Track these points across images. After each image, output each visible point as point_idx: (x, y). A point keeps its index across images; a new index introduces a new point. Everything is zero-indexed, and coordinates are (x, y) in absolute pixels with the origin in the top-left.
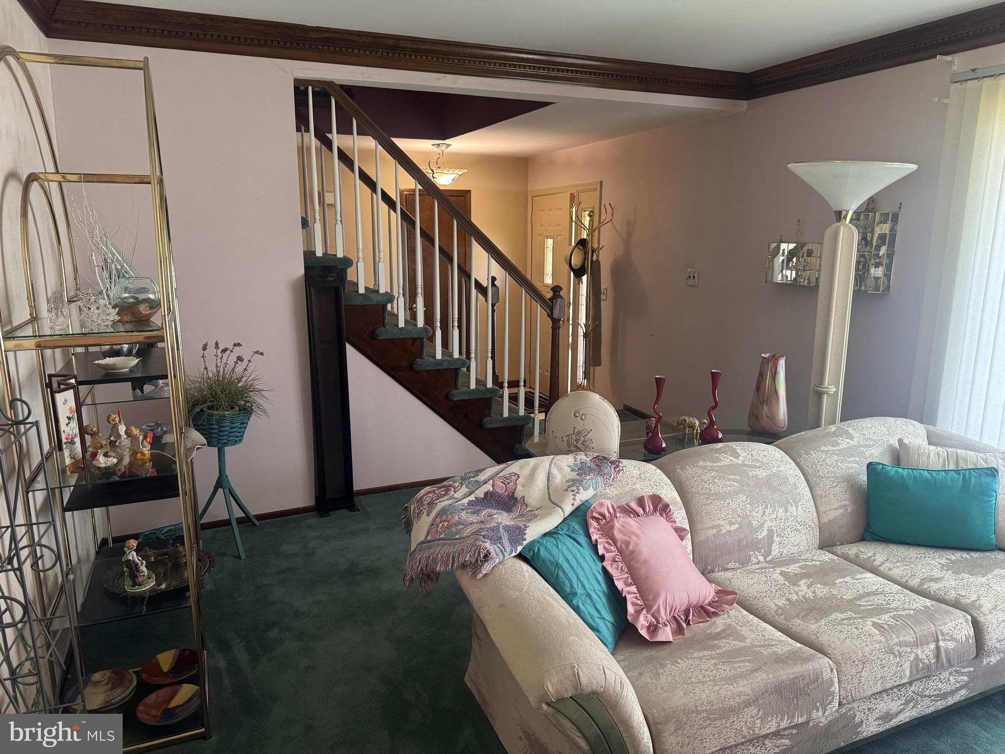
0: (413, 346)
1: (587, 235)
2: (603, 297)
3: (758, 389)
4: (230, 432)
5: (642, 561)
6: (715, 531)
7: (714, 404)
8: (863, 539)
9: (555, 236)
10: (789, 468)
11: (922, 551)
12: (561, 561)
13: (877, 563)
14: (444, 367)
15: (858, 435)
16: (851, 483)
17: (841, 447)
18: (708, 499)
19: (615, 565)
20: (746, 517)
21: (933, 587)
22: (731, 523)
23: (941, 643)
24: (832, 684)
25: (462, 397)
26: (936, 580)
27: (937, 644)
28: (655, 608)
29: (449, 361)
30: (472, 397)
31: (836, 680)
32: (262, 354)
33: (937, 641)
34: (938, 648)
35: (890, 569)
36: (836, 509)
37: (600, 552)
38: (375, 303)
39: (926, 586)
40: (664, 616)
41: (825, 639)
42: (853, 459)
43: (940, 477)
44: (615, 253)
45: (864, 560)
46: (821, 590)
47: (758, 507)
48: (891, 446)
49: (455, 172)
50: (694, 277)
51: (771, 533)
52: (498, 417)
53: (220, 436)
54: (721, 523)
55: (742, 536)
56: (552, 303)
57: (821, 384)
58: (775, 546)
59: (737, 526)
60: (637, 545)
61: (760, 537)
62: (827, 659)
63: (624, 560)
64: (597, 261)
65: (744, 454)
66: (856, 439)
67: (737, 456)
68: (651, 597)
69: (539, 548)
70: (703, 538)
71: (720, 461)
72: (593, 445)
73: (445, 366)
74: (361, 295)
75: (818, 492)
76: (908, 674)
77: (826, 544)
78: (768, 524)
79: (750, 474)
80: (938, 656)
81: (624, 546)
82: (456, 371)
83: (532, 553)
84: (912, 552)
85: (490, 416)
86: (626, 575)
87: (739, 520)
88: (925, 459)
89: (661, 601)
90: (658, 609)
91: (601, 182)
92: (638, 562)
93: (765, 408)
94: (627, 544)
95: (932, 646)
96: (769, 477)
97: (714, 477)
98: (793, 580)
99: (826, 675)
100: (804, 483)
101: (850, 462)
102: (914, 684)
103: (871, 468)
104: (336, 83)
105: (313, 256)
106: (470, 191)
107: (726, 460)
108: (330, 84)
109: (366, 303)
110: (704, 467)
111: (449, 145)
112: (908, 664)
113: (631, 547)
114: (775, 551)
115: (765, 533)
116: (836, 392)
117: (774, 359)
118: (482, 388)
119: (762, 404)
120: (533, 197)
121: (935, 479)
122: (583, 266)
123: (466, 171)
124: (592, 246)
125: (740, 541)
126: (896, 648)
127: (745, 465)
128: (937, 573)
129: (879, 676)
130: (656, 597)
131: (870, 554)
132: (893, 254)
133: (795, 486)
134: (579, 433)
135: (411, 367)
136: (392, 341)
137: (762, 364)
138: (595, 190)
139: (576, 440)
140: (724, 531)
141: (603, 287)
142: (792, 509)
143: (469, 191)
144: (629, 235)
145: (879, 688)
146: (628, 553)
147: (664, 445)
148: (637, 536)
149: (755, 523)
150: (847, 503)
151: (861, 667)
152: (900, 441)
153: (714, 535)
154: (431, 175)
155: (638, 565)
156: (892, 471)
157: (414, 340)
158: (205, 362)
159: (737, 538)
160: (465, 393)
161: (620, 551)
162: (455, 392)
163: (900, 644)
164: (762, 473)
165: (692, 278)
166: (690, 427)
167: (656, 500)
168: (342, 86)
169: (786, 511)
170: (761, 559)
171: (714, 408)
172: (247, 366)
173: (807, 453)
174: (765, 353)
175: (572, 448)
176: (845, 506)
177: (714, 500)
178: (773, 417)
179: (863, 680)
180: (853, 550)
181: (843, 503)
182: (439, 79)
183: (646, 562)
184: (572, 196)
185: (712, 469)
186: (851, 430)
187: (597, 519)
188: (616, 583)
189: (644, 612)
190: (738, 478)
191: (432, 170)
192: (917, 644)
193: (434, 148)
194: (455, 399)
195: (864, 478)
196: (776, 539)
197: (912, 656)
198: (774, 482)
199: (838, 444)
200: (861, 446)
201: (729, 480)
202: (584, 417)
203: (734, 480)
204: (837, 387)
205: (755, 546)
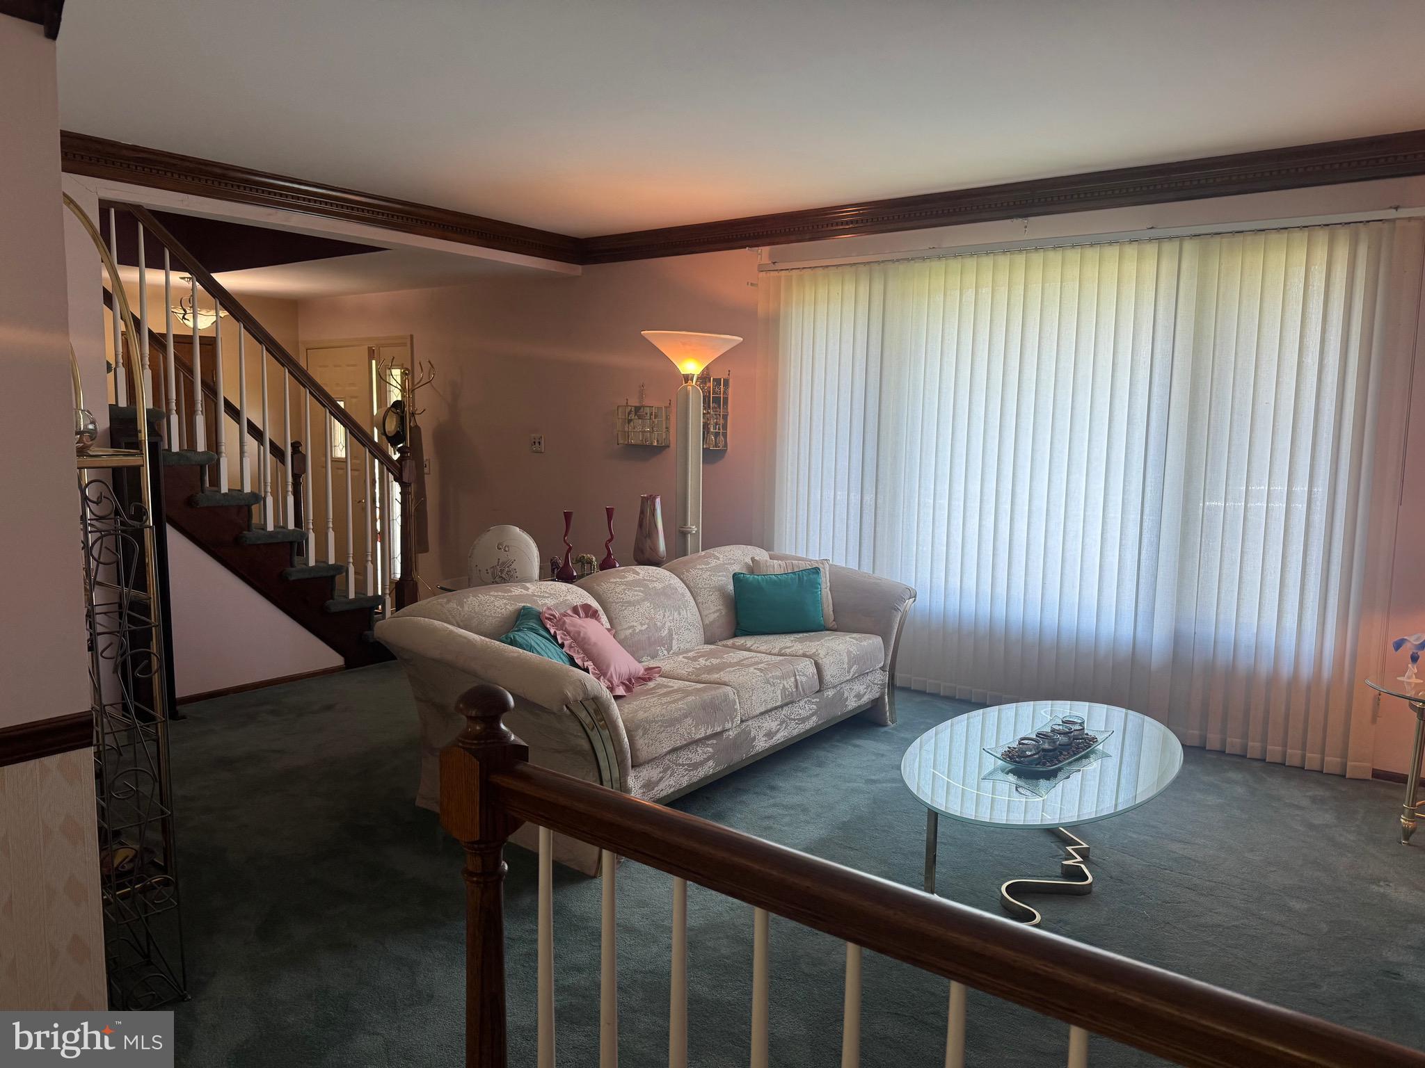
0: (238, 515)
3: (641, 525)
5: (592, 644)
6: (630, 631)
7: (610, 537)
8: (735, 636)
9: (347, 398)
10: (675, 581)
11: (777, 637)
12: (533, 643)
13: (748, 646)
14: (279, 541)
15: (722, 556)
16: (721, 591)
17: (712, 565)
18: (622, 606)
19: (572, 650)
20: (652, 619)
21: (788, 651)
22: (642, 624)
23: (798, 677)
24: (735, 704)
25: (301, 576)
26: (790, 647)
27: (795, 678)
28: (609, 674)
29: (283, 533)
30: (311, 576)
31: (737, 700)
33: (795, 676)
34: (796, 680)
35: (758, 647)
36: (714, 612)
37: (560, 642)
38: (193, 463)
39: (783, 651)
40: (616, 681)
41: (726, 679)
42: (720, 574)
43: (783, 578)
44: (438, 419)
45: (739, 646)
46: (715, 661)
47: (659, 611)
48: (746, 563)
50: (539, 443)
51: (670, 630)
52: (344, 599)
54: (635, 624)
55: (650, 634)
56: (401, 465)
57: (685, 525)
58: (674, 642)
59: (646, 626)
60: (585, 633)
61: (663, 635)
62: (729, 688)
63: (579, 645)
64: (417, 427)
65: (643, 572)
66: (721, 559)
67: (638, 574)
68: (604, 667)
69: (514, 636)
70: (623, 637)
71: (626, 577)
72: (517, 574)
73: (279, 539)
74: (176, 453)
75: (700, 600)
76: (780, 699)
77: (708, 641)
78: (668, 624)
79: (650, 586)
80: (797, 687)
81: (576, 635)
82: (292, 544)
83: (509, 640)
84: (771, 637)
85: (332, 598)
86: (582, 655)
87: (647, 621)
88: (771, 569)
89: (612, 669)
90: (612, 676)
91: (411, 336)
92: (589, 645)
93: (648, 541)
94: (579, 633)
95: (793, 679)
96: (664, 588)
97: (625, 590)
98: (695, 659)
99: (731, 696)
100: (689, 594)
101: (720, 576)
102: (785, 708)
103: (736, 577)
104: (146, 208)
107: (631, 577)
108: (138, 208)
110: (616, 583)
112: (779, 691)
113: (582, 635)
114: (675, 648)
115: (666, 632)
116: (697, 532)
117: (652, 498)
118: (323, 563)
119: (645, 538)
120: (307, 349)
121: (780, 580)
122: (399, 433)
124: (410, 409)
125: (649, 638)
126: (771, 680)
127: (645, 580)
128: (789, 644)
129: (763, 700)
130: (608, 667)
131: (742, 642)
132: (727, 415)
133: (683, 595)
134: (504, 563)
135: (236, 542)
136: (214, 510)
137: (643, 503)
138: (404, 344)
139: (502, 571)
140: (638, 631)
141: (425, 458)
142: (683, 613)
144: (456, 398)
145: (763, 709)
146: (580, 639)
147: (575, 574)
148: (584, 627)
149: (659, 624)
150: (721, 607)
151: (751, 693)
152: (753, 559)
153: (631, 634)
154: (181, 316)
155: (589, 647)
156: (750, 577)
157: (240, 507)
159: (647, 636)
160: (303, 571)
161: (575, 639)
162: (291, 570)
163: (773, 677)
164: (658, 586)
165: (537, 444)
166: (587, 563)
167: (586, 607)
168: (150, 211)
169: (680, 614)
170: (665, 652)
171: (610, 541)
173: (688, 571)
174: (644, 494)
175: (497, 579)
176: (720, 610)
177: (627, 606)
178: (655, 548)
179: (754, 703)
180: (730, 642)
181: (719, 607)
182: (270, 215)
183: (595, 644)
184: (371, 351)
185: (622, 583)
186: (716, 553)
187: (549, 619)
188: (576, 661)
189: (602, 677)
190: (642, 589)
191: (185, 310)
192: (783, 677)
195: (731, 587)
196: (675, 637)
197: (782, 685)
198: (667, 592)
199: (709, 563)
200: (726, 564)
201: (636, 591)
202: (507, 549)
203: (639, 591)
204: (698, 527)
205: (661, 642)
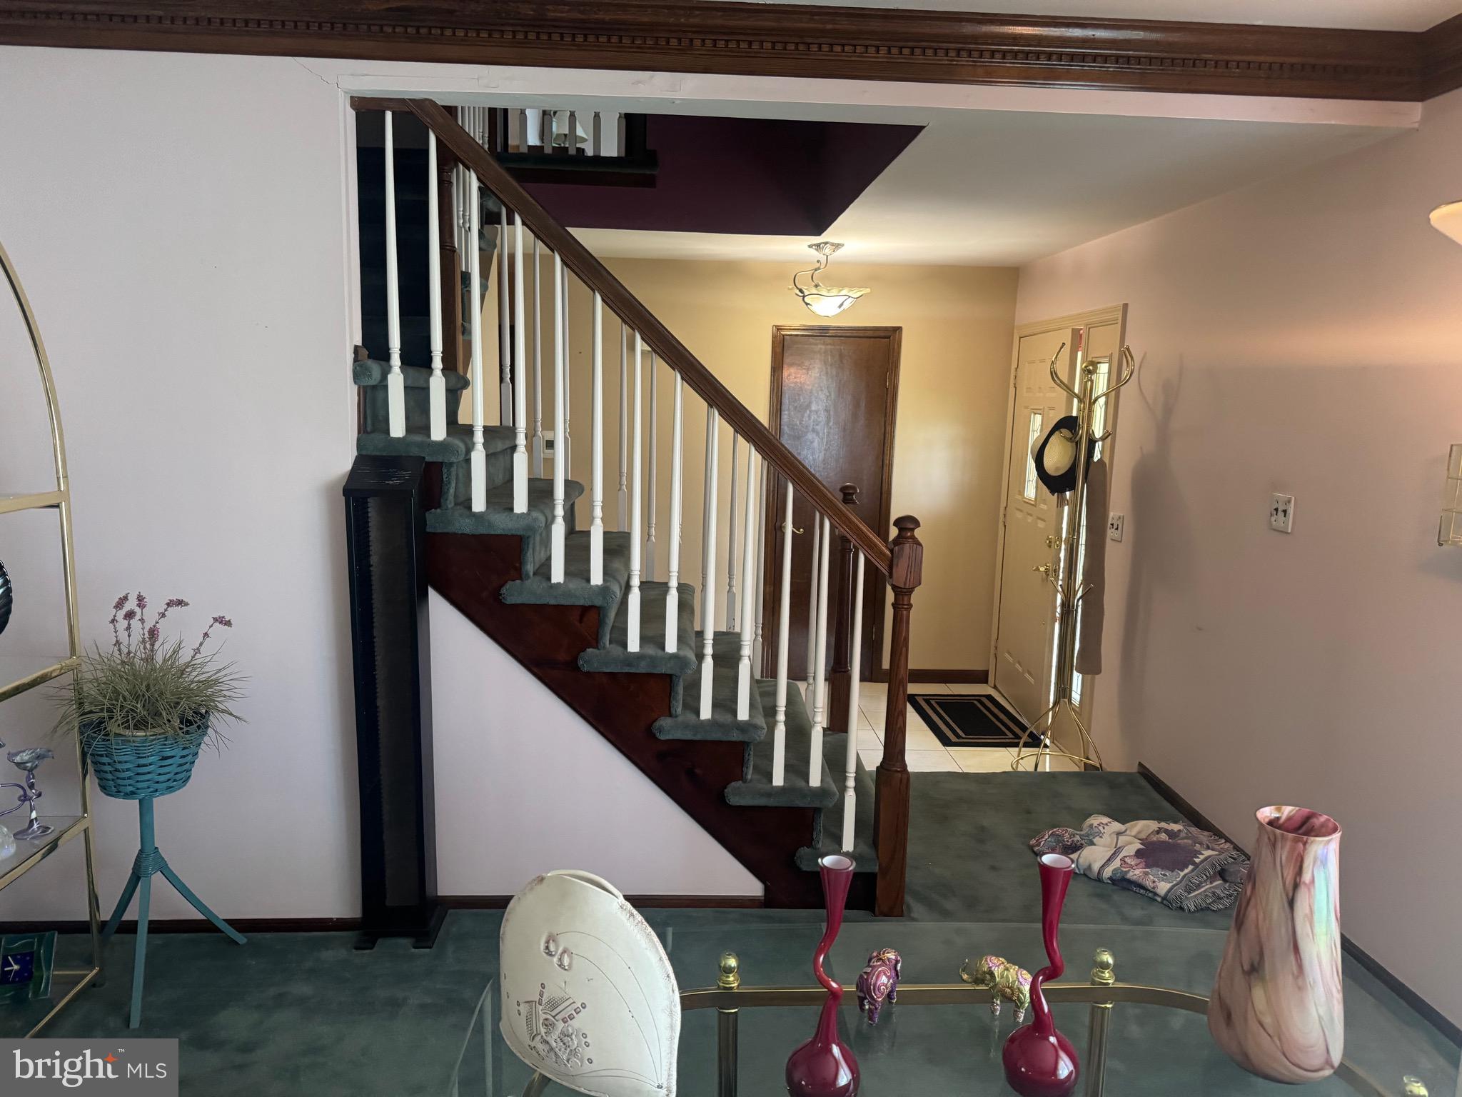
0: (581, 621)
1: (1079, 410)
2: (1110, 533)
4: (138, 774)
9: (1046, 409)
14: (645, 670)
29: (653, 659)
30: (698, 737)
32: (228, 623)
38: (499, 532)
44: (1141, 448)
49: (843, 293)
50: (1285, 512)
52: (763, 786)
53: (118, 778)
73: (643, 668)
74: (476, 514)
82: (667, 681)
85: (741, 777)
91: (1126, 306)
104: (440, 103)
105: (383, 436)
106: (901, 327)
108: (425, 104)
109: (482, 530)
111: (837, 246)
118: (727, 718)
120: (1020, 338)
122: (1072, 470)
123: (868, 290)
124: (1087, 431)
134: (553, 1004)
135: (573, 665)
136: (540, 609)
138: (1112, 322)
141: (1113, 514)
143: (899, 329)
144: (1168, 410)
157: (585, 610)
158: (116, 632)
160: (686, 726)
162: (665, 722)
168: (449, 109)
172: (201, 644)
178: (1277, 1029)
184: (1077, 336)
193: (813, 251)
194: (662, 737)
